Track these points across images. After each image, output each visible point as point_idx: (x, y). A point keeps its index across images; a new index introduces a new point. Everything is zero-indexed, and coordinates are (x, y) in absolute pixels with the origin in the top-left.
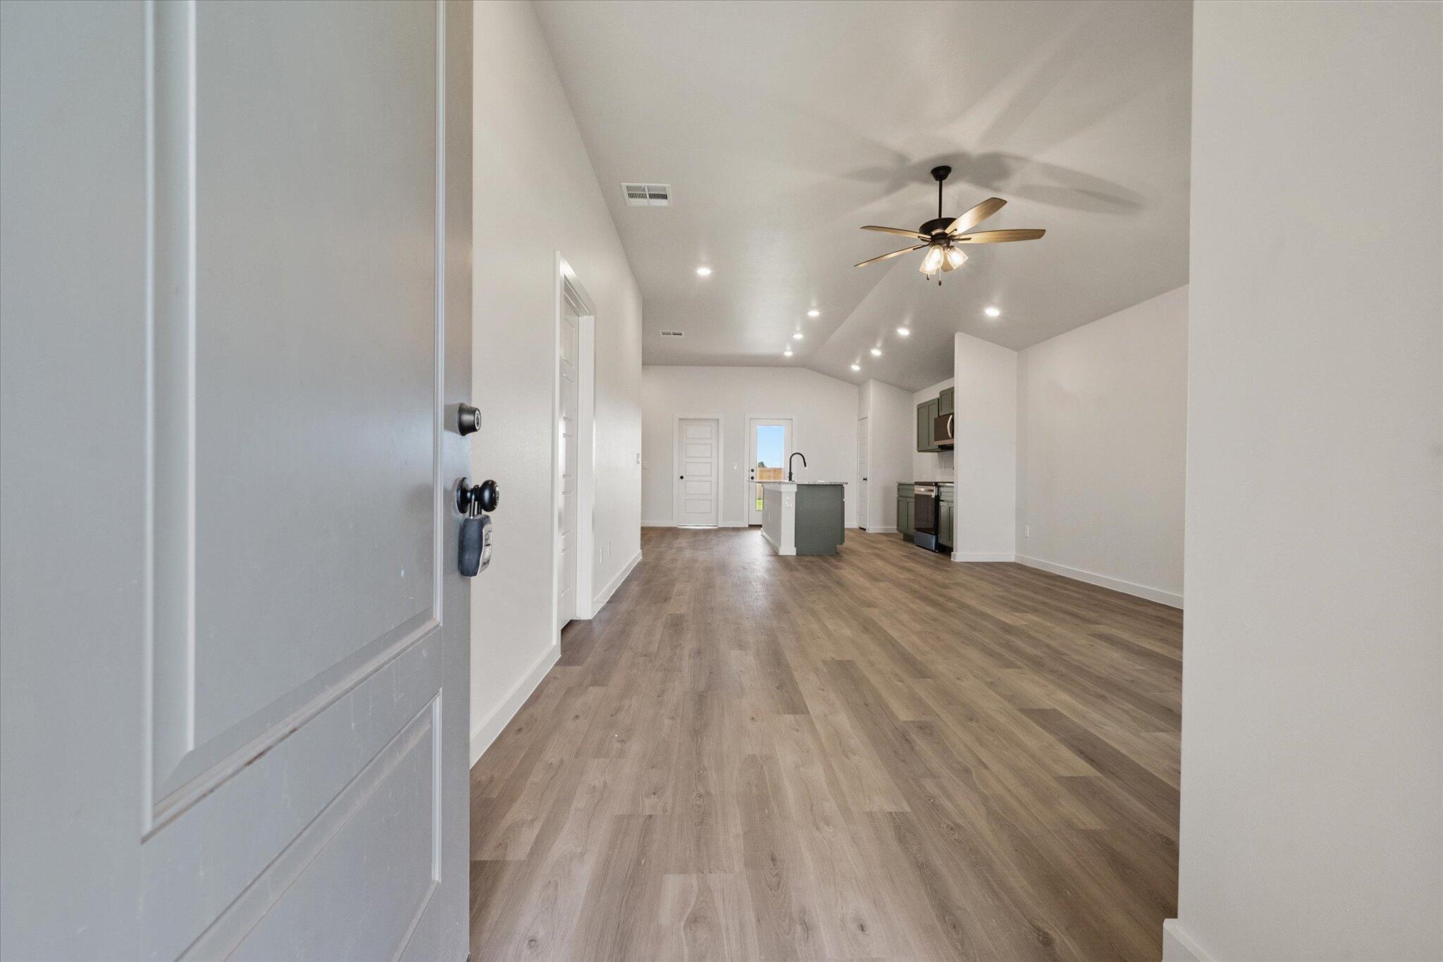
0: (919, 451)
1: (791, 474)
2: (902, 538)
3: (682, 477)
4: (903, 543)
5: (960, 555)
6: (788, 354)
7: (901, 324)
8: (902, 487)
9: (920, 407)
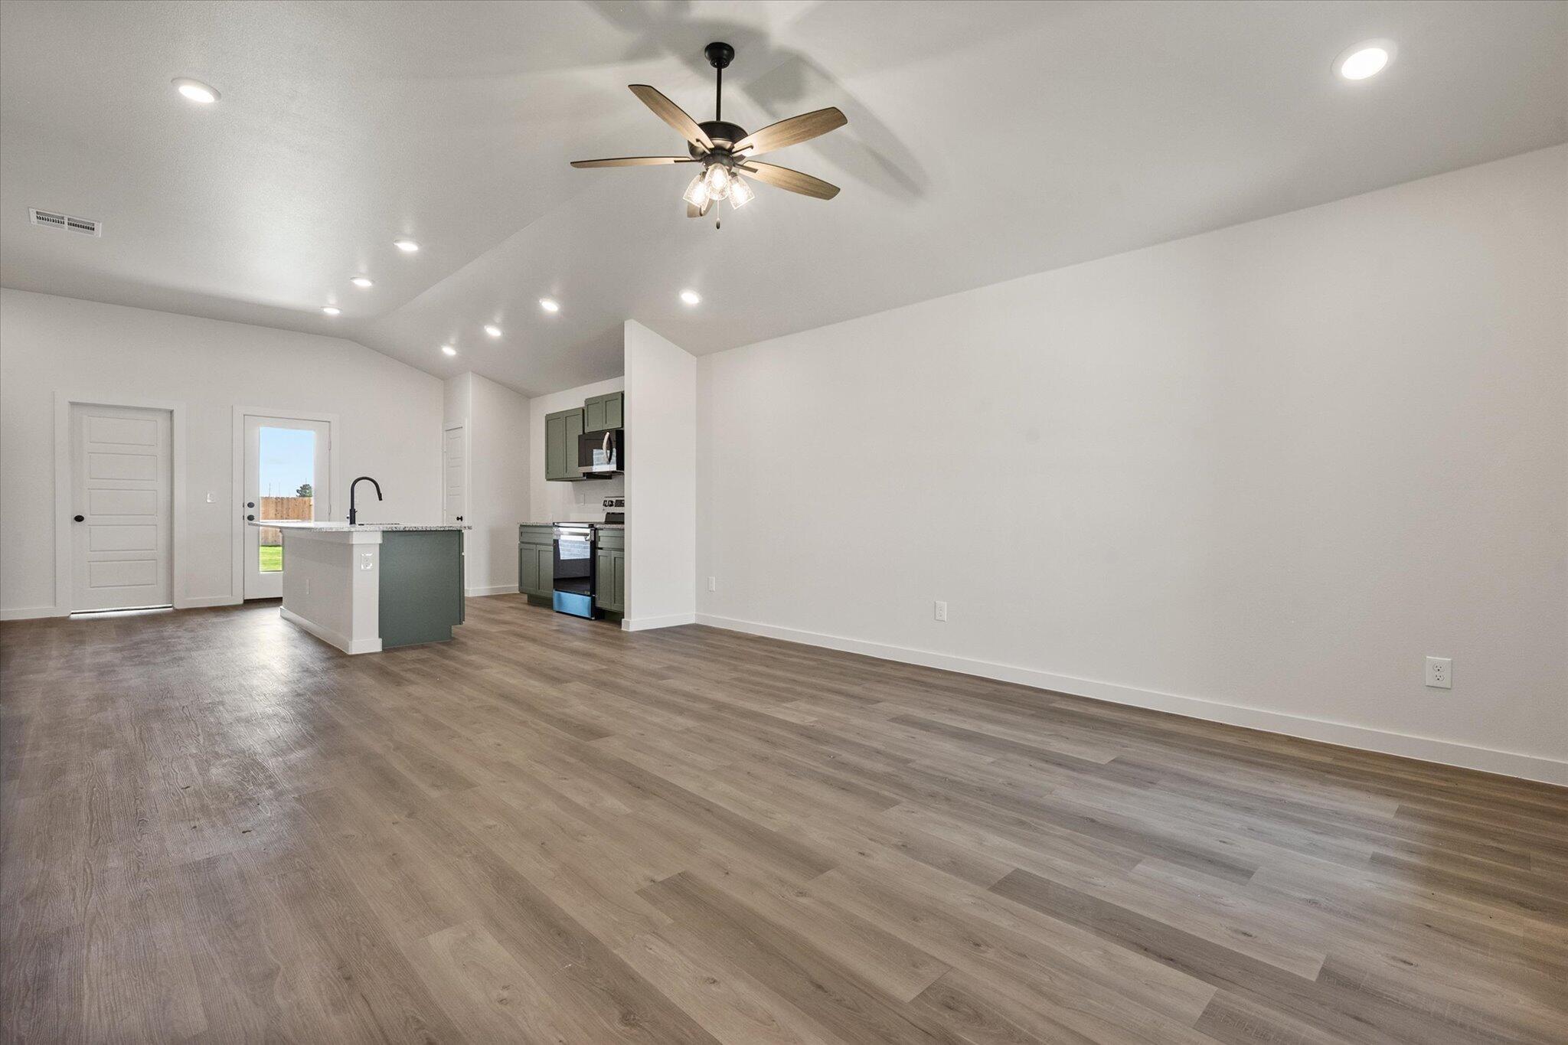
0: (548, 480)
1: (353, 512)
2: (526, 602)
3: (79, 519)
4: (527, 607)
5: (636, 621)
6: (332, 311)
7: (547, 294)
8: (526, 529)
9: (550, 419)
